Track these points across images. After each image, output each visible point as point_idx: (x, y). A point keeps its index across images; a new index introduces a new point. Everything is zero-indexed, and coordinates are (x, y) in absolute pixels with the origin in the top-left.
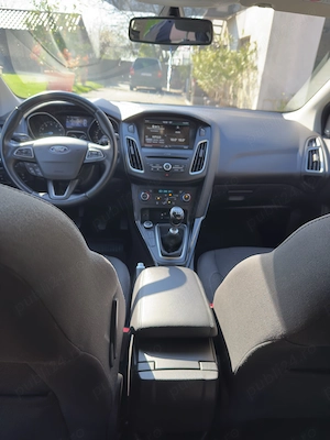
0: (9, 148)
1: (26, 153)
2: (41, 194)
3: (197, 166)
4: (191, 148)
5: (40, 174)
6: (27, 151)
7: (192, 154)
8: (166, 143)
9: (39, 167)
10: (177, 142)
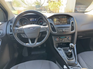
0: (15, 30)
1: (21, 31)
2: (27, 44)
3: (72, 29)
4: (70, 24)
5: (26, 37)
6: (21, 30)
7: (70, 26)
8: (61, 23)
9: (25, 35)
10: (64, 23)
